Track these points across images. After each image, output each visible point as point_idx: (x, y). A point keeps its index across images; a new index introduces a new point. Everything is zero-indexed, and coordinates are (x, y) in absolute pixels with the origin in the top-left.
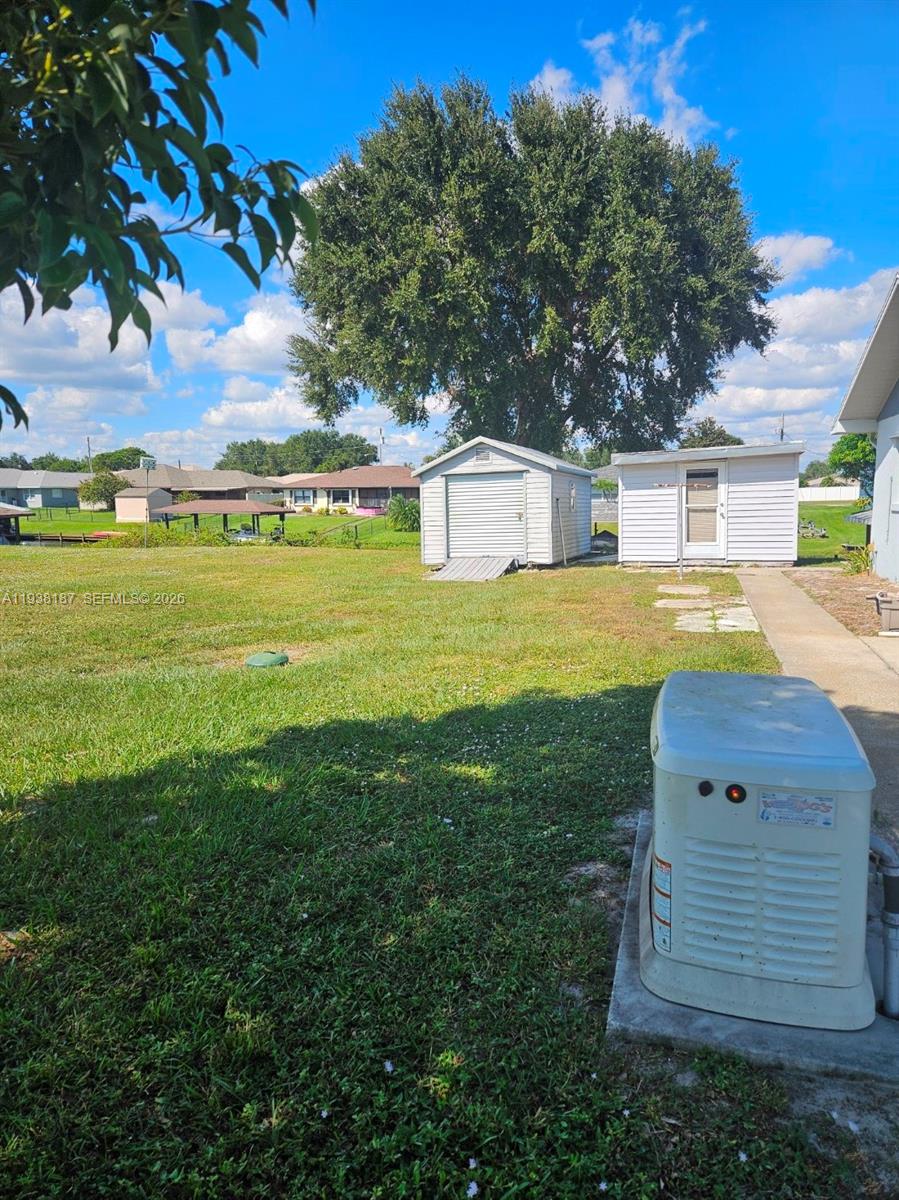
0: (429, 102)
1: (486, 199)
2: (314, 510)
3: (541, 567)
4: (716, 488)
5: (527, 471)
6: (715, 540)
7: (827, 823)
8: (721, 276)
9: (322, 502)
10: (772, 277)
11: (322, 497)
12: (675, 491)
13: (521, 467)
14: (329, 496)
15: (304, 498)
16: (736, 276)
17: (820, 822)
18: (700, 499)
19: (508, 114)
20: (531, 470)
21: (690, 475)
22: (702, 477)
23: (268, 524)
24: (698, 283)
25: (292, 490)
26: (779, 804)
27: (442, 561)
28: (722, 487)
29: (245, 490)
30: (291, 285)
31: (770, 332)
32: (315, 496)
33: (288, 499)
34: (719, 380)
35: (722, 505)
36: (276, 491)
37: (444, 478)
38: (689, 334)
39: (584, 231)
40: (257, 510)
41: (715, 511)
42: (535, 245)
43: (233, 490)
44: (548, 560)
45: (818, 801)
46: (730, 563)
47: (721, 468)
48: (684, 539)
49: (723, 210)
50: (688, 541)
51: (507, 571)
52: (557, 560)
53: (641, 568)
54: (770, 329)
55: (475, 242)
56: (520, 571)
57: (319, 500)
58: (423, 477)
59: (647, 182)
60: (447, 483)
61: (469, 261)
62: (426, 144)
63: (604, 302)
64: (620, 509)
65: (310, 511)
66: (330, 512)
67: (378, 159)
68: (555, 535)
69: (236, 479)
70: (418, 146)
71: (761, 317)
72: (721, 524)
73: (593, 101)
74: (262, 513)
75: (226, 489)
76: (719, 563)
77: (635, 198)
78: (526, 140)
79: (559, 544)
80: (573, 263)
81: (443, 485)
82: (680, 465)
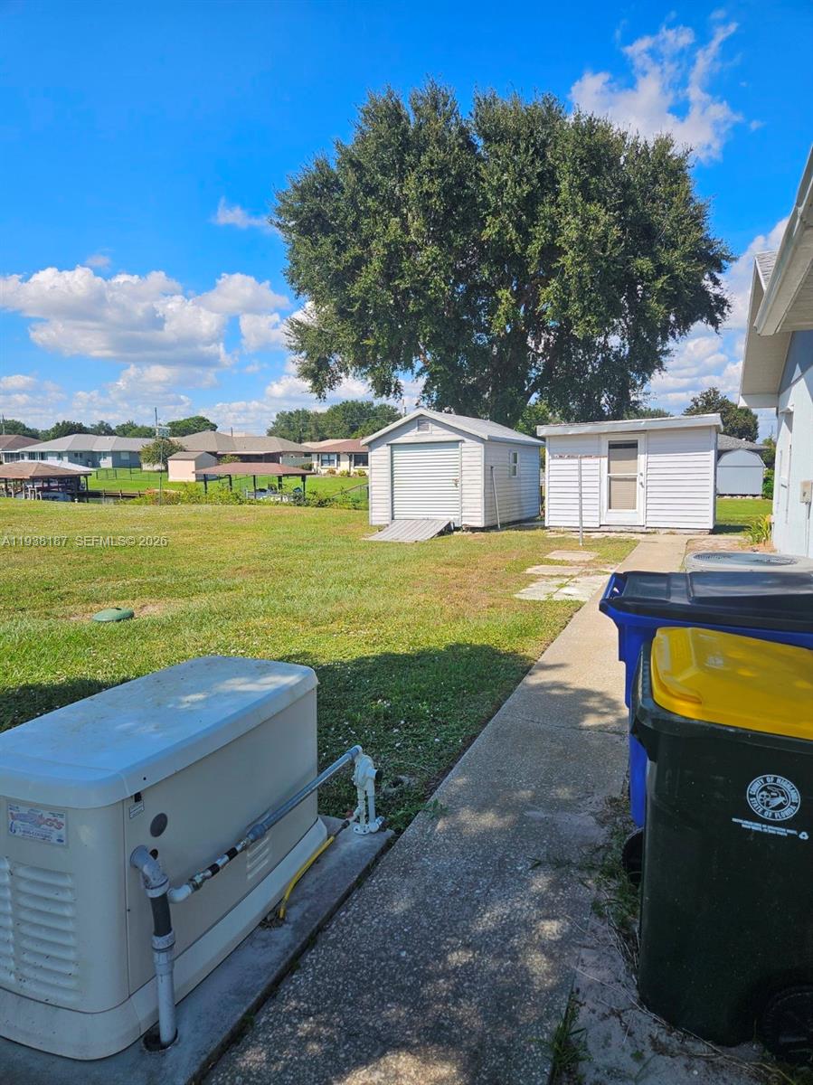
0: (397, 106)
1: (446, 191)
2: (337, 472)
3: (474, 529)
4: (636, 458)
5: (462, 441)
6: (634, 508)
7: (60, 841)
8: (669, 257)
9: (345, 465)
10: (728, 259)
11: (345, 461)
12: (597, 461)
13: (459, 438)
14: (350, 460)
15: (330, 461)
16: (685, 257)
17: (54, 840)
18: (622, 469)
19: (471, 115)
20: (466, 439)
21: (612, 446)
22: (624, 448)
24: (644, 264)
25: (319, 454)
26: (23, 818)
27: (388, 523)
28: (642, 458)
29: (280, 454)
30: (285, 275)
31: (725, 311)
32: (338, 460)
33: (315, 463)
34: (667, 358)
35: (641, 474)
36: (308, 454)
37: (389, 447)
38: (639, 310)
39: (534, 217)
40: (281, 472)
41: (635, 480)
42: (489, 233)
43: (270, 454)
44: (480, 524)
45: (51, 817)
46: (649, 530)
47: (641, 439)
48: (606, 504)
49: (673, 194)
50: (610, 508)
51: (441, 533)
52: (489, 523)
53: (563, 533)
54: (726, 307)
55: (440, 228)
56: (455, 533)
57: (342, 463)
58: (372, 445)
59: (595, 171)
60: (392, 454)
61: (432, 250)
62: (391, 145)
63: (554, 283)
64: (547, 477)
65: (334, 473)
66: (352, 474)
67: (350, 161)
68: (488, 495)
69: (275, 445)
70: (385, 147)
71: (716, 296)
72: (640, 492)
73: (551, 101)
74: (284, 475)
75: (262, 453)
76: (638, 529)
77: (584, 187)
78: (487, 138)
79: (493, 508)
80: (524, 249)
81: (388, 453)
82: (603, 437)
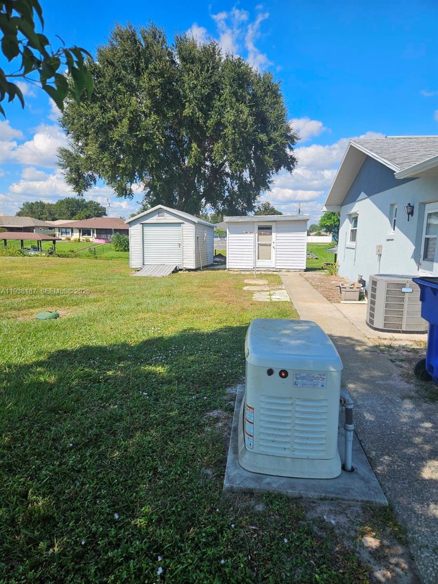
0: (134, 35)
1: (162, 86)
2: (72, 239)
3: (189, 270)
4: (271, 235)
5: (183, 223)
6: (270, 259)
7: (323, 386)
8: (275, 135)
9: (76, 235)
10: (296, 138)
11: (77, 233)
12: (252, 235)
13: (181, 221)
14: (80, 232)
15: (67, 233)
16: (281, 136)
17: (320, 385)
18: (264, 239)
19: (173, 45)
20: (185, 222)
21: (260, 228)
22: (265, 229)
23: (47, 246)
24: (263, 137)
25: (60, 229)
26: (303, 378)
27: (141, 266)
28: (273, 234)
29: (33, 228)
30: (59, 121)
31: (295, 164)
32: (72, 232)
33: (57, 233)
34: (272, 185)
35: (274, 243)
36: (51, 228)
37: (141, 225)
38: (260, 162)
39: (211, 107)
40: (41, 239)
41: (270, 245)
42: (187, 112)
43: (27, 227)
44: (193, 267)
45: (319, 376)
46: (277, 270)
47: (274, 225)
48: (257, 258)
49: (274, 103)
50: (258, 259)
51: (173, 272)
52: (197, 267)
53: (237, 271)
54: (295, 162)
55: (157, 108)
56: (179, 272)
57: (74, 234)
58: (131, 224)
59: (241, 86)
60: (143, 229)
61: (154, 117)
62: (132, 56)
63: (220, 142)
64: (227, 243)
65: (69, 239)
66: (81, 240)
67: (107, 60)
68: (197, 252)
69: (28, 222)
70: (128, 56)
71: (291, 156)
72: (273, 251)
73: (215, 44)
74: (43, 240)
75: (23, 226)
76: (272, 270)
77: (235, 94)
78: (183, 59)
79: (198, 259)
80: (205, 123)
81: (141, 228)
82: (255, 223)
